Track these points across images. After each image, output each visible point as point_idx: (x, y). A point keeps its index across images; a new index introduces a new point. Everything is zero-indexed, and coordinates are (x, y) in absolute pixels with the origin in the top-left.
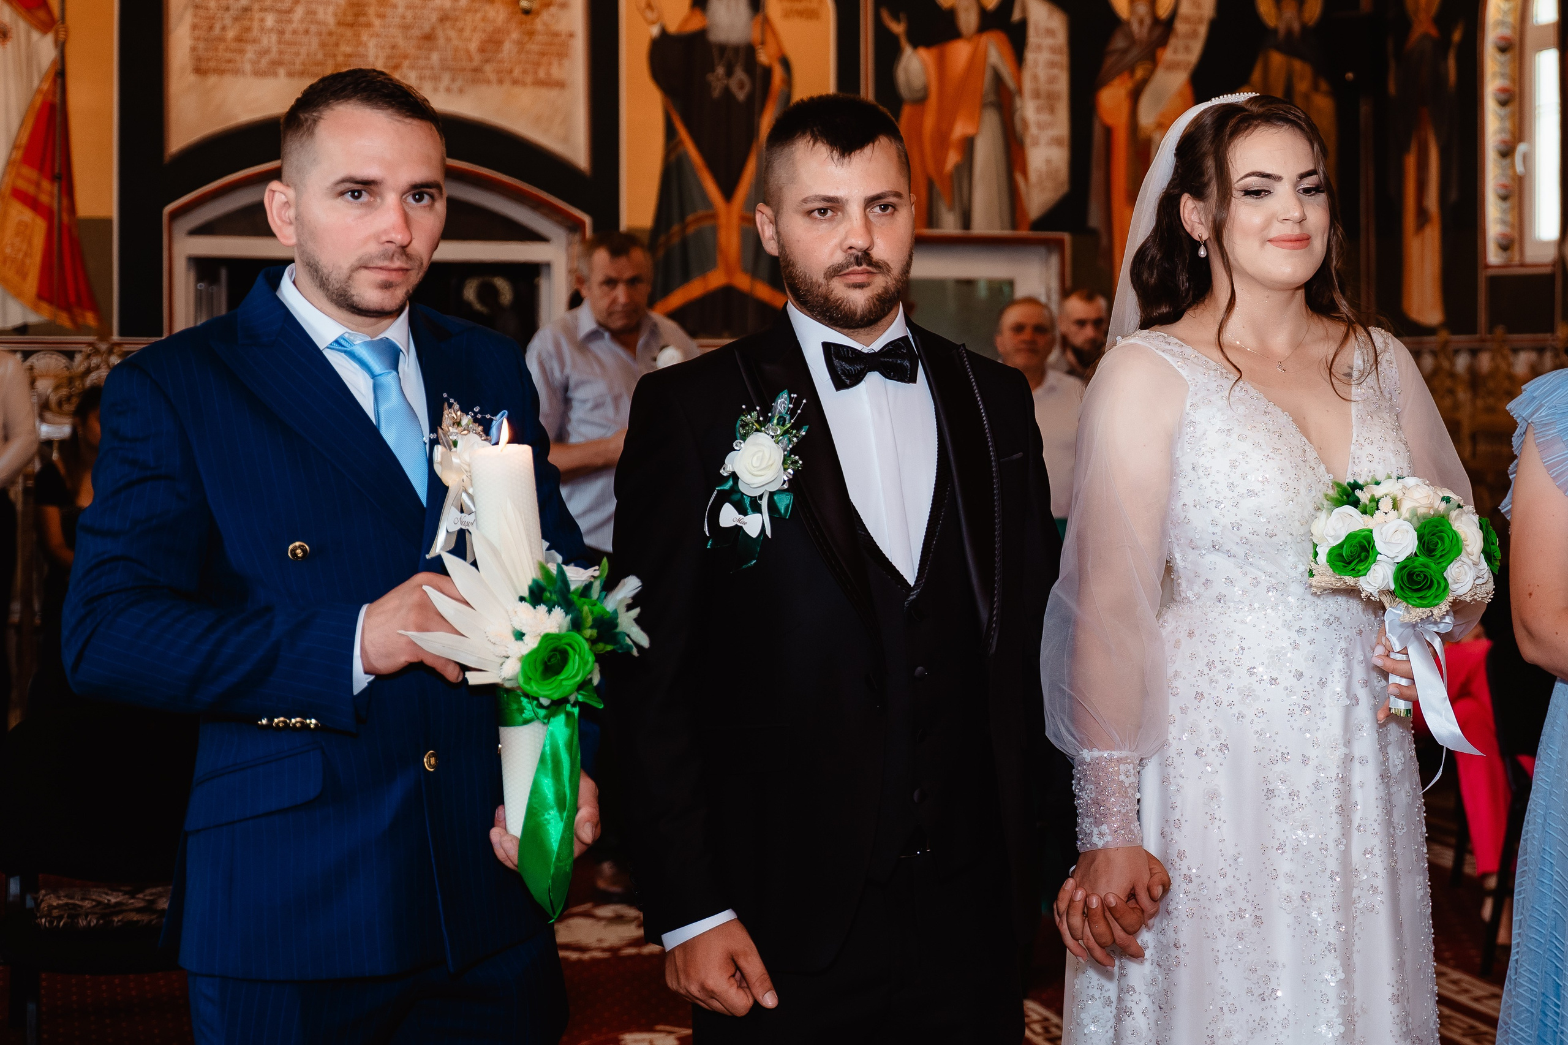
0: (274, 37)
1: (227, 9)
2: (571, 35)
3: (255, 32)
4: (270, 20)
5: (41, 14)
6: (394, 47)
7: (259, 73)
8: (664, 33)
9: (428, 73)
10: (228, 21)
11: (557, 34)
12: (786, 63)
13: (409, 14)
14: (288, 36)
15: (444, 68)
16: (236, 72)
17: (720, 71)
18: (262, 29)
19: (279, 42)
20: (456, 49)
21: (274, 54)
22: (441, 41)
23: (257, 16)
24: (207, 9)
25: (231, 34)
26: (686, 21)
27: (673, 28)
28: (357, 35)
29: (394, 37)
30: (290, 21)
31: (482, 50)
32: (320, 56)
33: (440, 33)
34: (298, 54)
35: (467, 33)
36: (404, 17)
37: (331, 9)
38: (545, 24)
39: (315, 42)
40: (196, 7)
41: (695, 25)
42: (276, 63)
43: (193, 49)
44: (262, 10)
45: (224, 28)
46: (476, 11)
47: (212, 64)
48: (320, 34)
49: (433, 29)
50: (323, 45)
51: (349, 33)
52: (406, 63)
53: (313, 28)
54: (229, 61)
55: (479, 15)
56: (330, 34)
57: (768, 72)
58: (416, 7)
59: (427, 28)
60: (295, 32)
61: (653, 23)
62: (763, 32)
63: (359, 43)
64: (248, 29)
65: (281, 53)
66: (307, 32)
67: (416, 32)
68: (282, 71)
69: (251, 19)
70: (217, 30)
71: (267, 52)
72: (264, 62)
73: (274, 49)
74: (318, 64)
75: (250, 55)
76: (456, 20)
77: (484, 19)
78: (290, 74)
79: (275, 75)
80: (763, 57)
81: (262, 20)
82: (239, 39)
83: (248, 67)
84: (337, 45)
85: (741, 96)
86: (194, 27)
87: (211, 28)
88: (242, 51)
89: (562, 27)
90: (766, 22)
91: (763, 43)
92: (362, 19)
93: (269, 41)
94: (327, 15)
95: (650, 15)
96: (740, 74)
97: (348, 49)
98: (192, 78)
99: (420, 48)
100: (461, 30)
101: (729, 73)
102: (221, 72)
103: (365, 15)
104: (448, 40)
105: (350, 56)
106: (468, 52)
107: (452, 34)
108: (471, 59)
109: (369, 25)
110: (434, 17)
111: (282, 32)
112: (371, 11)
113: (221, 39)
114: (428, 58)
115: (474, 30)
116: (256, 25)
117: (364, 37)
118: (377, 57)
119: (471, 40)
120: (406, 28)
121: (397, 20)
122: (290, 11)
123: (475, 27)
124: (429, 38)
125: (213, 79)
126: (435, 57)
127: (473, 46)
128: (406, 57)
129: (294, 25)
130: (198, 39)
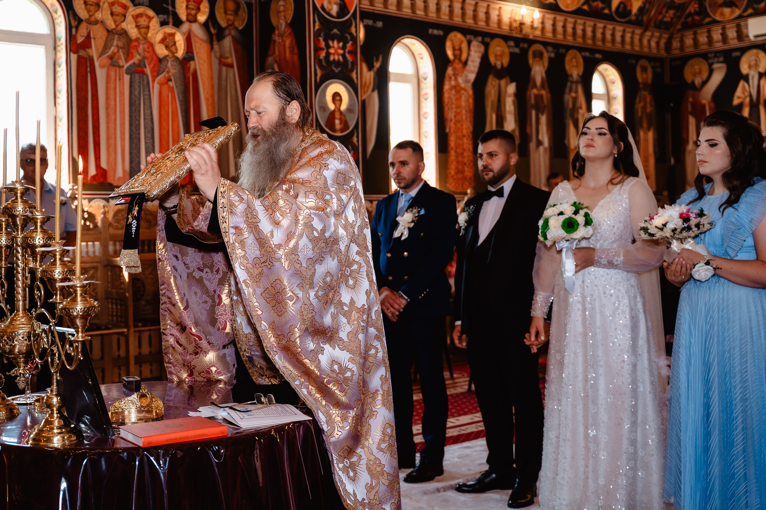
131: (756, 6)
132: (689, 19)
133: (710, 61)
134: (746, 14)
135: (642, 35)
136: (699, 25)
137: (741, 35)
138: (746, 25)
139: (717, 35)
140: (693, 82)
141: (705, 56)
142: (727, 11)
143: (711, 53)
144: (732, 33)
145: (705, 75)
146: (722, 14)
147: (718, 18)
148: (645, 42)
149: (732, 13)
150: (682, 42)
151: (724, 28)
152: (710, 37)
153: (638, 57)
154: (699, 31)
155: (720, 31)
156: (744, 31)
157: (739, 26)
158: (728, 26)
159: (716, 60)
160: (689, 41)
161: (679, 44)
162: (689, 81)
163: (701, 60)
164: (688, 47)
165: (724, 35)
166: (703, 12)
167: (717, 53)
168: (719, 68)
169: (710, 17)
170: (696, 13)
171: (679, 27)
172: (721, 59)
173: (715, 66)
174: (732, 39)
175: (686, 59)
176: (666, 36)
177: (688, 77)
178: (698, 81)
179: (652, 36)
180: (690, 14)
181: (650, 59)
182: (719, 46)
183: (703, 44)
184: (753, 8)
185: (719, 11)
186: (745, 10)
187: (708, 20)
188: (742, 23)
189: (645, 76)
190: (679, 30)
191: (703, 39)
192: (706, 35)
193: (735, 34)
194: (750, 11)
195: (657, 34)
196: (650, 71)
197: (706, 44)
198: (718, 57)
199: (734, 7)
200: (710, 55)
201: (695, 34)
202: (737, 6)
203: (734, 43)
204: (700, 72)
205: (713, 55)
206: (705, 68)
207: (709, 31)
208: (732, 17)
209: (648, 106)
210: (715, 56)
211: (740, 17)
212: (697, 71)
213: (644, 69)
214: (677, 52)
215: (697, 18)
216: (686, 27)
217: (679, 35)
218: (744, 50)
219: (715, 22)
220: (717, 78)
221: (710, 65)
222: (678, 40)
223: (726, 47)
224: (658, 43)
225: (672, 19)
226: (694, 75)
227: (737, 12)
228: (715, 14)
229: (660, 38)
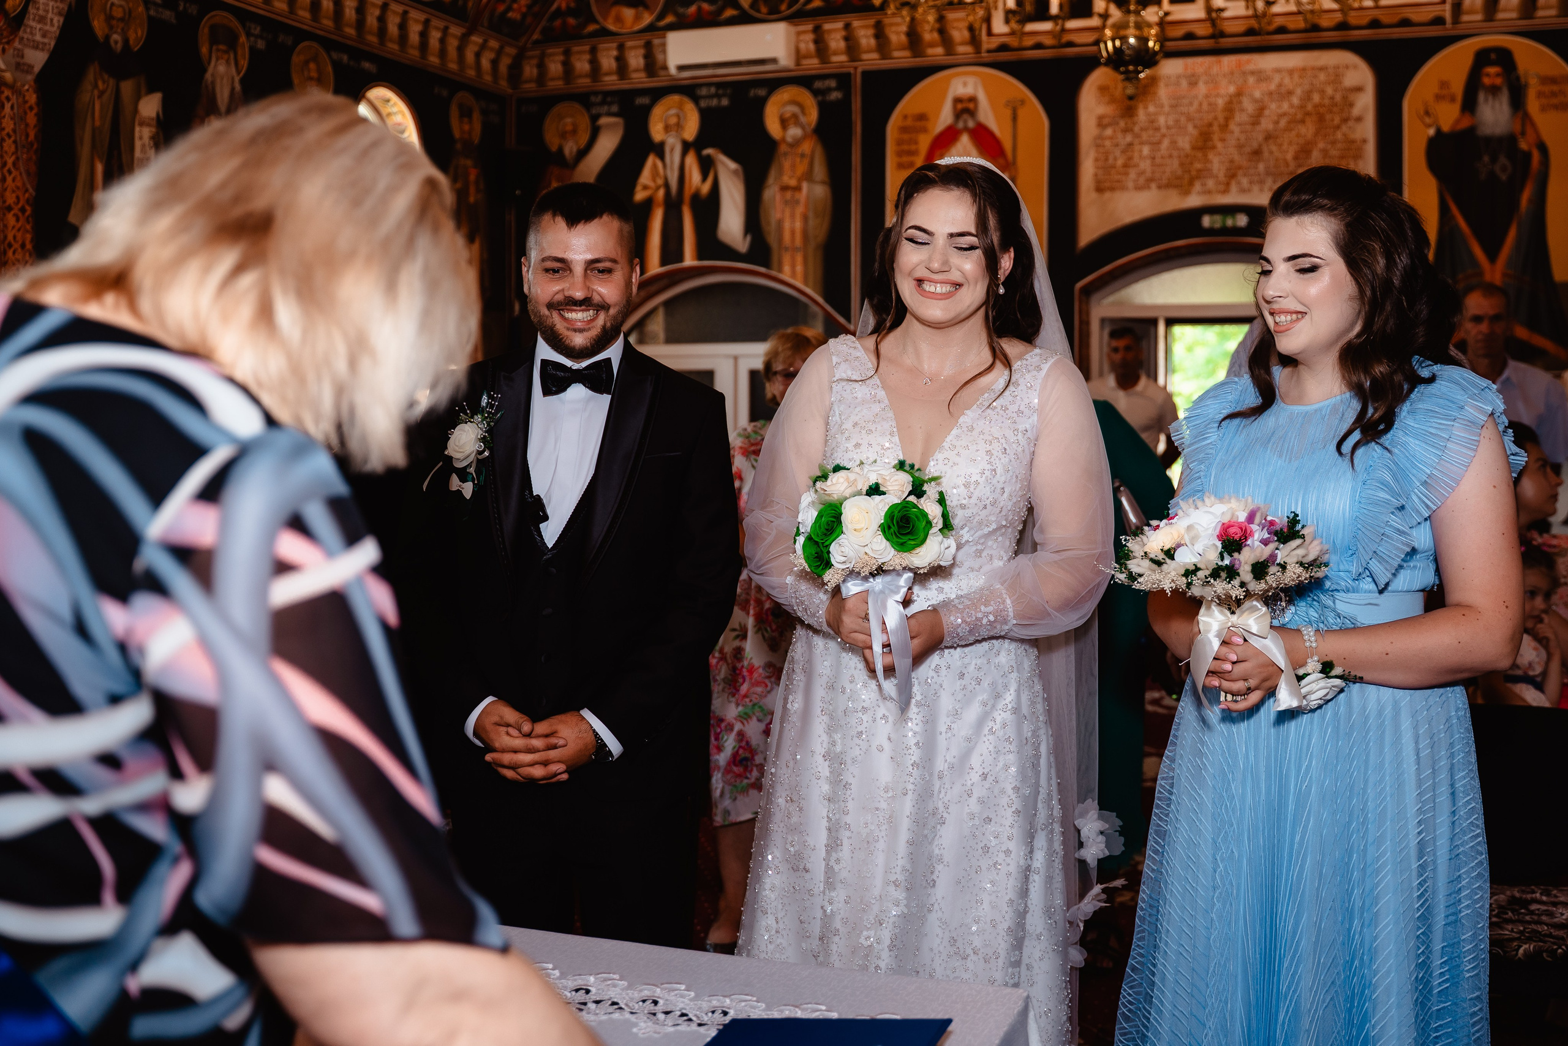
0: (1148, 162)
1: (1117, 145)
2: (1365, 141)
3: (1136, 160)
4: (1146, 150)
5: (1001, 161)
6: (1232, 161)
7: (1138, 188)
8: (1439, 131)
9: (1256, 178)
10: (1118, 153)
11: (1353, 142)
12: (1543, 148)
13: (1243, 137)
14: (1158, 161)
15: (1268, 173)
16: (1123, 188)
17: (1486, 159)
18: (1140, 156)
19: (1153, 165)
20: (1277, 160)
21: (1148, 174)
22: (1266, 154)
23: (1137, 148)
24: (1104, 146)
25: (1120, 162)
26: (1457, 121)
27: (1446, 128)
28: (1205, 156)
29: (1231, 154)
30: (1159, 150)
31: (1296, 158)
32: (1179, 172)
33: (1265, 149)
34: (1164, 172)
35: (1285, 147)
36: (1238, 140)
37: (1187, 139)
38: (1345, 135)
39: (1175, 164)
40: (1098, 146)
41: (1465, 123)
42: (1150, 180)
43: (1096, 175)
44: (1140, 144)
45: (1115, 159)
46: (1291, 130)
47: (1107, 184)
48: (1179, 157)
49: (1260, 146)
50: (1182, 164)
51: (1199, 154)
52: (1240, 172)
53: (1175, 153)
54: (1118, 181)
55: (1294, 133)
56: (1187, 156)
57: (1528, 156)
58: (1246, 132)
59: (1255, 145)
60: (1162, 157)
61: (1429, 126)
62: (1523, 125)
63: (1207, 161)
64: (1130, 158)
65: (1153, 172)
66: (1171, 156)
67: (1248, 149)
68: (1153, 185)
69: (1133, 151)
70: (1111, 161)
71: (1143, 173)
72: (1142, 180)
73: (1149, 170)
74: (1178, 178)
75: (1133, 174)
76: (1277, 138)
77: (1298, 135)
78: (1159, 187)
79: (1149, 188)
80: (1523, 145)
81: (1141, 151)
82: (1126, 166)
83: (1130, 184)
84: (1191, 163)
85: (1504, 177)
86: (1096, 160)
87: (1107, 159)
88: (1126, 174)
89: (1357, 135)
90: (1526, 118)
91: (1523, 133)
92: (1210, 144)
93: (1145, 165)
94: (1185, 143)
95: (1427, 120)
96: (1503, 160)
97: (1198, 166)
98: (1094, 195)
99: (1250, 161)
100: (1281, 145)
101: (1494, 160)
102: (1112, 189)
103: (1211, 140)
104: (1271, 152)
105: (1199, 171)
106: (1285, 160)
107: (1274, 148)
108: (1287, 165)
109: (1214, 147)
110: (1261, 138)
111: (1154, 158)
112: (1216, 137)
113: (1113, 167)
114: (1257, 168)
115: (1290, 143)
116: (1136, 155)
117: (1211, 156)
118: (1219, 170)
119: (1287, 152)
120: (1240, 147)
121: (1233, 142)
122: (1159, 143)
123: (1291, 142)
124: (1257, 153)
125: (1107, 195)
126: (1261, 167)
127: (1289, 156)
128: (1240, 168)
129: (1162, 152)
130: (1097, 168)
131: (681, 10)
132: (558, 23)
133: (594, 111)
134: (662, 23)
135: (464, 40)
136: (576, 36)
137: (653, 65)
138: (664, 45)
139: (608, 61)
140: (560, 150)
141: (584, 99)
142: (628, 13)
143: (596, 93)
144: (636, 60)
145: (584, 138)
146: (619, 19)
147: (612, 27)
148: (470, 56)
149: (638, 18)
150: (542, 66)
151: (621, 47)
152: (594, 63)
153: (456, 85)
154: (576, 49)
155: (615, 53)
156: (660, 57)
157: (648, 46)
158: (629, 44)
159: (605, 108)
160: (555, 67)
161: (535, 71)
162: (554, 148)
163: (577, 106)
164: (553, 79)
165: (621, 60)
166: (582, 11)
167: (609, 96)
168: (609, 126)
169: (596, 22)
170: (570, 12)
171: (535, 37)
172: (615, 108)
173: (604, 121)
174: (637, 70)
175: (548, 102)
176: (511, 51)
177: (552, 140)
178: (570, 149)
179: (483, 47)
180: (558, 13)
181: (480, 93)
182: (611, 81)
183: (580, 76)
184: (677, 14)
185: (614, 12)
186: (661, 17)
187: (592, 28)
188: (656, 41)
189: (466, 127)
190: (537, 42)
191: (582, 65)
192: (587, 57)
193: (641, 62)
194: (670, 19)
195: (493, 44)
196: (476, 116)
197: (586, 76)
198: (610, 104)
199: (641, 9)
200: (593, 99)
201: (567, 53)
202: (647, 7)
203: (639, 78)
204: (574, 132)
205: (599, 98)
206: (584, 122)
207: (593, 51)
208: (637, 28)
209: (472, 189)
210: (603, 103)
211: (651, 28)
212: (569, 128)
213: (466, 113)
214: (532, 86)
215: (571, 21)
216: (551, 37)
217: (537, 52)
218: (658, 94)
219: (605, 33)
220: (606, 146)
221: (595, 118)
222: (535, 62)
223: (625, 85)
224: (495, 63)
225: (524, 16)
226: (563, 135)
227: (647, 19)
228: (605, 18)
229: (499, 53)
